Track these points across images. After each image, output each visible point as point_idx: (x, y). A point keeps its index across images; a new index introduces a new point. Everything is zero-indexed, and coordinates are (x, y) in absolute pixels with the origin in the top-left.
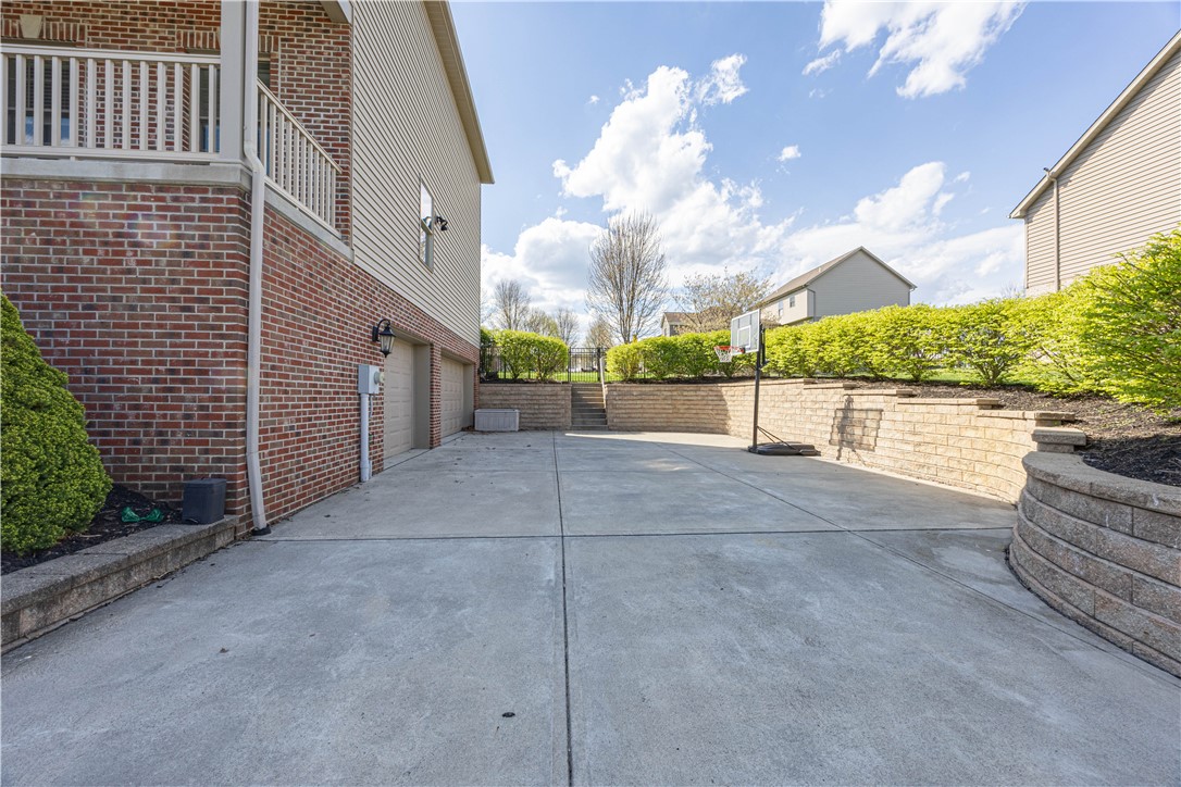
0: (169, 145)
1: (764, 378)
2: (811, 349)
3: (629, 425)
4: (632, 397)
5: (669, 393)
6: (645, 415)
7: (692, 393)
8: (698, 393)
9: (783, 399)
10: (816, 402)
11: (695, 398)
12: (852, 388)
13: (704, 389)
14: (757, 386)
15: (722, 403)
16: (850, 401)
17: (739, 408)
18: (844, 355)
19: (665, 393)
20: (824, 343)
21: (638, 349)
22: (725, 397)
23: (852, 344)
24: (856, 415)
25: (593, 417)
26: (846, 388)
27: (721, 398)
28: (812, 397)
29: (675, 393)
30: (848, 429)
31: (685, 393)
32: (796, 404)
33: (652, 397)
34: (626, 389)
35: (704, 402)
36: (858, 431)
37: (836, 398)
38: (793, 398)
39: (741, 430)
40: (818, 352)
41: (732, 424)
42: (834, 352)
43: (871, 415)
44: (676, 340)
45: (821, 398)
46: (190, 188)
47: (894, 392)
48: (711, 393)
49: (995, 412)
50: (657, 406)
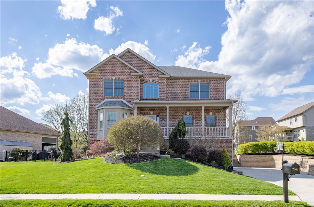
0: (223, 135)
1: (285, 154)
2: (295, 148)
3: (247, 166)
4: (247, 159)
5: (257, 157)
6: (251, 163)
7: (264, 157)
8: (266, 157)
9: (289, 159)
10: (296, 160)
11: (265, 159)
12: (303, 157)
13: (268, 156)
14: (283, 156)
15: (273, 160)
16: (303, 159)
17: (278, 161)
18: (302, 150)
19: (256, 157)
20: (298, 147)
21: (248, 146)
22: (274, 159)
23: (303, 148)
24: (304, 162)
25: (236, 163)
26: (302, 157)
27: (273, 159)
28: (295, 159)
29: (259, 157)
30: (302, 165)
31: (262, 157)
32: (292, 160)
33: (253, 158)
34: (245, 156)
35: (268, 160)
36: (304, 165)
37: (300, 159)
38: (291, 159)
39: (278, 166)
40: (297, 149)
41: (276, 166)
42: (300, 149)
43: (306, 162)
44: (259, 143)
45: (297, 159)
46: (228, 140)
47: (309, 158)
48: (270, 157)
49: (312, 159)
50: (254, 161)
